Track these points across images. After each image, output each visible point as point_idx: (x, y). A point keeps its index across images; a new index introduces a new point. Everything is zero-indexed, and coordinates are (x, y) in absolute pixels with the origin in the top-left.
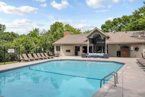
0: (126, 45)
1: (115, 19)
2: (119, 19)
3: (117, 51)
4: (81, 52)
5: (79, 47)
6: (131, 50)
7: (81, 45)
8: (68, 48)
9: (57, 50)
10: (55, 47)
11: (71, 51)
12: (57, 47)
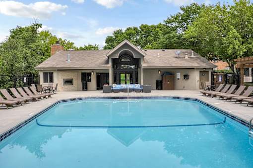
0: (169, 71)
1: (129, 28)
2: (135, 29)
3: (157, 81)
4: (93, 83)
5: (90, 73)
6: (177, 78)
7: (93, 71)
8: (68, 76)
9: (46, 81)
10: (41, 75)
11: (74, 82)
12: (45, 74)
